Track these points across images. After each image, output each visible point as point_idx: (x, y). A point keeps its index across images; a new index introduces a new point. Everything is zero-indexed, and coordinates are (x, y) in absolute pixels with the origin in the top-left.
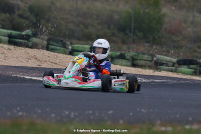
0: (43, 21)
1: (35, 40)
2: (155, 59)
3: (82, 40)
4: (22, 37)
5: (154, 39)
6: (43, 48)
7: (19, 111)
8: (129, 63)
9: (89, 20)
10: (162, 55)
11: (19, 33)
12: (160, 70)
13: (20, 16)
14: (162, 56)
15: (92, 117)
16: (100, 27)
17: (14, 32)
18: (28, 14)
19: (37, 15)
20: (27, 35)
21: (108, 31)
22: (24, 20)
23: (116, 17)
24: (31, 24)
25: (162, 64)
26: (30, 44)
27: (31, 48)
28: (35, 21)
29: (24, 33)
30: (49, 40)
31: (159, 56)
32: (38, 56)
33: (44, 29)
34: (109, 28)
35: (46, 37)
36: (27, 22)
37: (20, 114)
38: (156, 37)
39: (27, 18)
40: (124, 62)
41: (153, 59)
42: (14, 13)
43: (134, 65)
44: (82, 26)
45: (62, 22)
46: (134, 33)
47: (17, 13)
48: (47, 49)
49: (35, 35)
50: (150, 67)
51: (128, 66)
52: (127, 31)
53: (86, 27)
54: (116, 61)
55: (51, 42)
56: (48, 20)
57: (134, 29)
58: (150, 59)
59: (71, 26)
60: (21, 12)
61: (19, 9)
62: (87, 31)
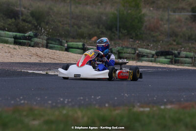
0: (43, 24)
1: (36, 40)
2: (137, 52)
3: (76, 39)
4: (25, 38)
5: (137, 35)
6: (43, 46)
7: (21, 100)
9: (81, 22)
10: (143, 48)
11: (23, 34)
12: (142, 61)
13: (24, 20)
14: (143, 50)
15: (83, 102)
16: (90, 27)
17: (18, 34)
18: (30, 18)
19: (37, 19)
20: (29, 36)
21: (98, 30)
22: (27, 24)
23: (104, 18)
24: (33, 27)
25: (143, 56)
26: (32, 43)
27: (33, 47)
28: (36, 24)
29: (26, 35)
30: (47, 40)
31: (140, 49)
32: (39, 53)
33: (43, 30)
34: (98, 28)
35: (46, 37)
36: (30, 25)
37: (22, 102)
38: (138, 33)
39: (29, 22)
41: (135, 52)
42: (19, 18)
44: (75, 27)
45: (59, 24)
46: (120, 31)
47: (21, 18)
48: (47, 47)
49: (36, 36)
50: (133, 59)
52: (114, 29)
53: (79, 27)
55: (50, 42)
56: (47, 23)
57: (120, 27)
58: (133, 52)
59: (67, 27)
60: (24, 17)
61: (22, 15)
62: (80, 31)
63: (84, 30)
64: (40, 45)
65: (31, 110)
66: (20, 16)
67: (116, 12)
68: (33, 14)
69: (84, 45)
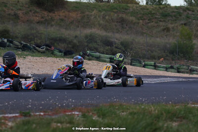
0: (128, 50)
2: (190, 68)
3: (150, 59)
5: (189, 57)
8: (176, 71)
9: (154, 48)
12: (193, 74)
13: (116, 47)
14: (194, 67)
15: (154, 101)
16: (159, 52)
18: (120, 46)
19: (125, 47)
21: (164, 54)
23: (168, 46)
24: (122, 51)
25: (194, 71)
28: (124, 50)
30: (131, 60)
31: (192, 66)
33: (129, 54)
34: (164, 52)
35: (130, 58)
36: (120, 51)
37: (115, 100)
38: (191, 56)
39: (120, 49)
40: (173, 70)
42: (113, 46)
43: (179, 72)
44: (150, 51)
45: (139, 50)
46: (178, 54)
48: (131, 65)
50: (187, 73)
51: (175, 72)
52: (175, 54)
53: (152, 52)
54: (168, 70)
55: (133, 61)
56: (131, 49)
57: (178, 52)
58: (187, 68)
59: (144, 52)
60: (116, 45)
61: (115, 44)
62: (152, 54)
63: (155, 54)
64: (127, 63)
65: (121, 105)
66: (114, 44)
67: (176, 42)
68: (122, 44)
69: (155, 63)
